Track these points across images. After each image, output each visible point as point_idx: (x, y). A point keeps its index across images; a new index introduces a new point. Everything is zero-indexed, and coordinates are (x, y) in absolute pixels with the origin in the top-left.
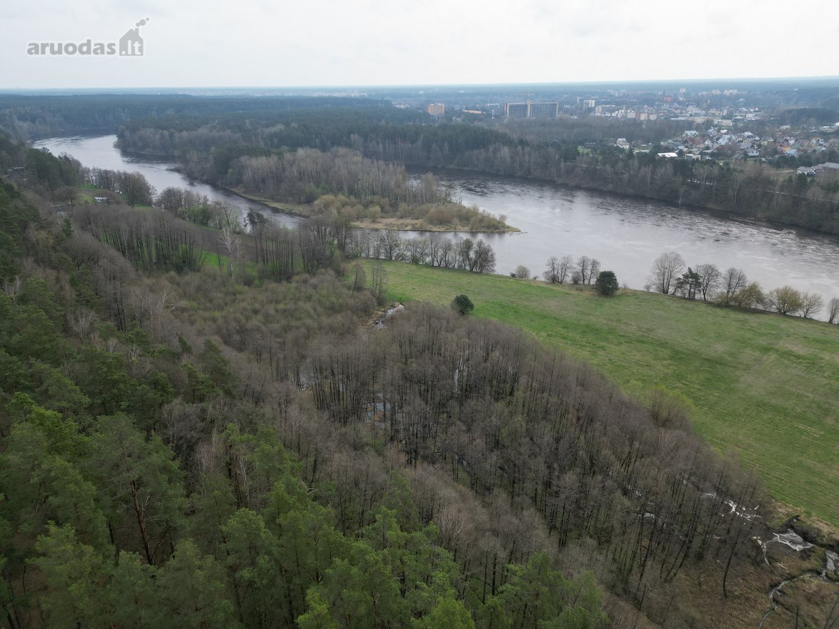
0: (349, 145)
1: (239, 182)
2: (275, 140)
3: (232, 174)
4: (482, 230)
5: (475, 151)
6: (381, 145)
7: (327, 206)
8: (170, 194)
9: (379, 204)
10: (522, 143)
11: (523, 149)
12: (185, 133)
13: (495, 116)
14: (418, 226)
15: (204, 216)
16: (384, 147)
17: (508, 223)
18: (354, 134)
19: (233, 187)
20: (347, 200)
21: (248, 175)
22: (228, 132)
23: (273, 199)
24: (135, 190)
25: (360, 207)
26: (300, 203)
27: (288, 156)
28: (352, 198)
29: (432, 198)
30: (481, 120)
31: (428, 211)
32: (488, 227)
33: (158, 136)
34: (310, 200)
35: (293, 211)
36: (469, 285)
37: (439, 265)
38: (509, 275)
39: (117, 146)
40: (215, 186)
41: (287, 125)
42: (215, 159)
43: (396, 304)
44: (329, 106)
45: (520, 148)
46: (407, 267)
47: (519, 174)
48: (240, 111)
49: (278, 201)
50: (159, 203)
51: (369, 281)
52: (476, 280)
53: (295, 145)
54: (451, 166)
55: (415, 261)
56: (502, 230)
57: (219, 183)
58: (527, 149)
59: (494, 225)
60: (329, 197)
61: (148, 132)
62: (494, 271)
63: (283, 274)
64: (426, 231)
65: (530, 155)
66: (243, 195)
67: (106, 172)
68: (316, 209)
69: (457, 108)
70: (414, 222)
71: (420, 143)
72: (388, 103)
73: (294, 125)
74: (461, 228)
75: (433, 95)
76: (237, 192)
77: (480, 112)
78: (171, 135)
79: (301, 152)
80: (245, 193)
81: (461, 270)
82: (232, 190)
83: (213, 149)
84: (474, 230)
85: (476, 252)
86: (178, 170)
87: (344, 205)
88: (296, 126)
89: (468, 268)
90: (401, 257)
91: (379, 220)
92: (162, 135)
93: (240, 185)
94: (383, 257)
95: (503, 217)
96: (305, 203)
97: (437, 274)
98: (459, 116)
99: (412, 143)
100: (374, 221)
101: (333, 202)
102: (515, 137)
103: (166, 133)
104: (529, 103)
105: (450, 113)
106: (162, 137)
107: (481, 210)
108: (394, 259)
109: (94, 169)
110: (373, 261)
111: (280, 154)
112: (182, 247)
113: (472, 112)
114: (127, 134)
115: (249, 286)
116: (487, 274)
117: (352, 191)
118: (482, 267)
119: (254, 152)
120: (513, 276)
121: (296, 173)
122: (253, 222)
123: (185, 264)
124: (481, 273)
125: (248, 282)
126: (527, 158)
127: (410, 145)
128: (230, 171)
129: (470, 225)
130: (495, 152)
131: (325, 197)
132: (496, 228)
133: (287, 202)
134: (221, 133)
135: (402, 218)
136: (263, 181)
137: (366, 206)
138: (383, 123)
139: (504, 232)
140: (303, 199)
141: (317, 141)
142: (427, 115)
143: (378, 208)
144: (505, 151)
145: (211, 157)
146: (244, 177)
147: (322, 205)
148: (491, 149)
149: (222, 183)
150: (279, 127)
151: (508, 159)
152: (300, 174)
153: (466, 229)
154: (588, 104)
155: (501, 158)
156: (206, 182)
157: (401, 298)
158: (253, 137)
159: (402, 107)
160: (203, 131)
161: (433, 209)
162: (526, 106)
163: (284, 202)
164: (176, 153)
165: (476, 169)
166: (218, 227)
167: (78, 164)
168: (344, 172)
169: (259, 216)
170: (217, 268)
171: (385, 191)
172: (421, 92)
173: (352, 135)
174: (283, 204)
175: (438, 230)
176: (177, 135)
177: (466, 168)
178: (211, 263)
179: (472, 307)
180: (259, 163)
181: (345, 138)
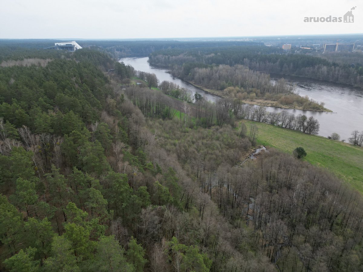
0: (242, 63)
1: (193, 79)
2: (210, 61)
3: (190, 75)
4: (310, 109)
5: (307, 68)
6: (258, 64)
7: (230, 92)
8: (165, 83)
9: (255, 92)
10: (335, 65)
11: (335, 68)
12: (174, 57)
13: (318, 50)
14: (274, 105)
15: (177, 94)
16: (259, 65)
17: (325, 107)
18: (246, 58)
19: (190, 81)
20: (240, 89)
21: (197, 76)
22: (191, 57)
23: (206, 87)
24: (151, 81)
25: (246, 93)
26: (218, 90)
27: (215, 68)
28: (242, 89)
29: (282, 91)
30: (310, 52)
31: (280, 98)
32: (314, 108)
33: (163, 58)
34: (222, 89)
35: (214, 94)
36: (303, 141)
37: (286, 127)
38: (327, 137)
39: (148, 61)
40: (182, 80)
41: (216, 54)
42: (184, 68)
43: (262, 146)
44: (235, 45)
45: (333, 67)
46: (268, 126)
47: (331, 80)
48: (197, 48)
49: (208, 88)
50: (160, 87)
51: (248, 133)
52: (307, 138)
53: (218, 63)
54: (293, 75)
55: (272, 123)
56: (322, 110)
57: (184, 79)
58: (337, 68)
59: (317, 108)
60: (231, 88)
61: (160, 56)
62: (317, 134)
63: (207, 125)
64: (278, 107)
65: (339, 71)
66: (193, 85)
67: (142, 72)
68: (225, 93)
69: (297, 46)
70: (272, 102)
71: (278, 63)
72: (262, 44)
74: (298, 107)
75: (284, 40)
76: (191, 83)
77: (310, 48)
78: (169, 58)
79: (221, 66)
80: (195, 84)
81: (298, 131)
82: (190, 82)
83: (184, 64)
84: (305, 109)
85: (308, 122)
86: (169, 73)
87: (238, 92)
88: (220, 54)
89: (302, 130)
90: (265, 121)
91: (255, 100)
92: (165, 57)
93: (193, 80)
94: (255, 120)
95: (323, 104)
96: (220, 90)
97: (284, 132)
98: (298, 50)
99: (274, 63)
100: (252, 101)
101: (233, 90)
102: (331, 61)
103: (167, 57)
104: (337, 44)
105: (293, 49)
106: (165, 58)
107: (310, 99)
108: (261, 121)
109: (138, 71)
110: (251, 121)
111: (212, 67)
112: (167, 108)
113: (305, 48)
114: (152, 57)
115: (192, 128)
116: (314, 135)
117: (242, 86)
118: (310, 131)
119: (200, 66)
120: (330, 138)
121: (218, 76)
122: (196, 98)
123: (167, 116)
124: (310, 134)
125: (191, 127)
126: (337, 72)
127: (273, 64)
128: (189, 74)
129: (303, 106)
130: (319, 68)
131: (230, 88)
132: (318, 109)
133: (212, 89)
134: (188, 57)
135: (266, 100)
136: (203, 79)
137: (249, 93)
138: (259, 53)
139: (322, 112)
140: (219, 88)
141: (228, 61)
142: (281, 50)
143: (254, 94)
144: (325, 69)
145: (183, 68)
146: (195, 77)
147: (228, 91)
148: (316, 67)
149: (186, 79)
150: (213, 55)
151: (326, 73)
152: (219, 77)
153: (301, 108)
155: (321, 72)
156: (179, 78)
157: (264, 144)
158: (201, 59)
159: (269, 46)
160: (181, 56)
161: (283, 96)
162: (336, 46)
163: (211, 89)
164: (170, 65)
165: (307, 77)
166: (182, 99)
167: (133, 69)
168: (240, 76)
169: (200, 95)
170: (179, 118)
171: (259, 86)
172: (279, 39)
173: (245, 59)
174: (210, 90)
175: (285, 107)
176: (171, 58)
177: (301, 76)
178: (177, 116)
179: (305, 154)
180: (202, 71)
181: (241, 60)
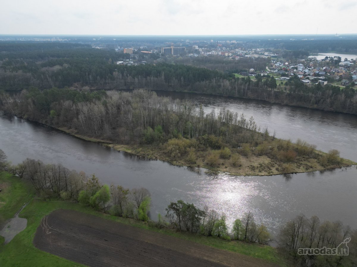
1: (68, 123)
2: (60, 77)
5: (202, 82)
47: (237, 96)
57: (42, 121)
66: (76, 136)
73: (66, 65)
76: (67, 131)
80: (77, 133)
99: (158, 77)
113: (147, 52)
128: (51, 112)
148: (213, 81)
149: (46, 122)
151: (229, 87)
152: (135, 119)
154: (195, 48)
162: (171, 49)
174: (126, 146)
181: (109, 75)
